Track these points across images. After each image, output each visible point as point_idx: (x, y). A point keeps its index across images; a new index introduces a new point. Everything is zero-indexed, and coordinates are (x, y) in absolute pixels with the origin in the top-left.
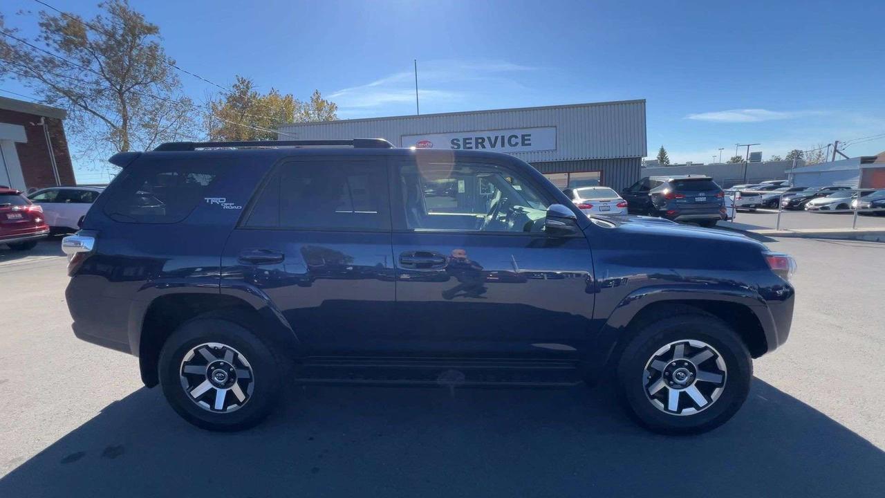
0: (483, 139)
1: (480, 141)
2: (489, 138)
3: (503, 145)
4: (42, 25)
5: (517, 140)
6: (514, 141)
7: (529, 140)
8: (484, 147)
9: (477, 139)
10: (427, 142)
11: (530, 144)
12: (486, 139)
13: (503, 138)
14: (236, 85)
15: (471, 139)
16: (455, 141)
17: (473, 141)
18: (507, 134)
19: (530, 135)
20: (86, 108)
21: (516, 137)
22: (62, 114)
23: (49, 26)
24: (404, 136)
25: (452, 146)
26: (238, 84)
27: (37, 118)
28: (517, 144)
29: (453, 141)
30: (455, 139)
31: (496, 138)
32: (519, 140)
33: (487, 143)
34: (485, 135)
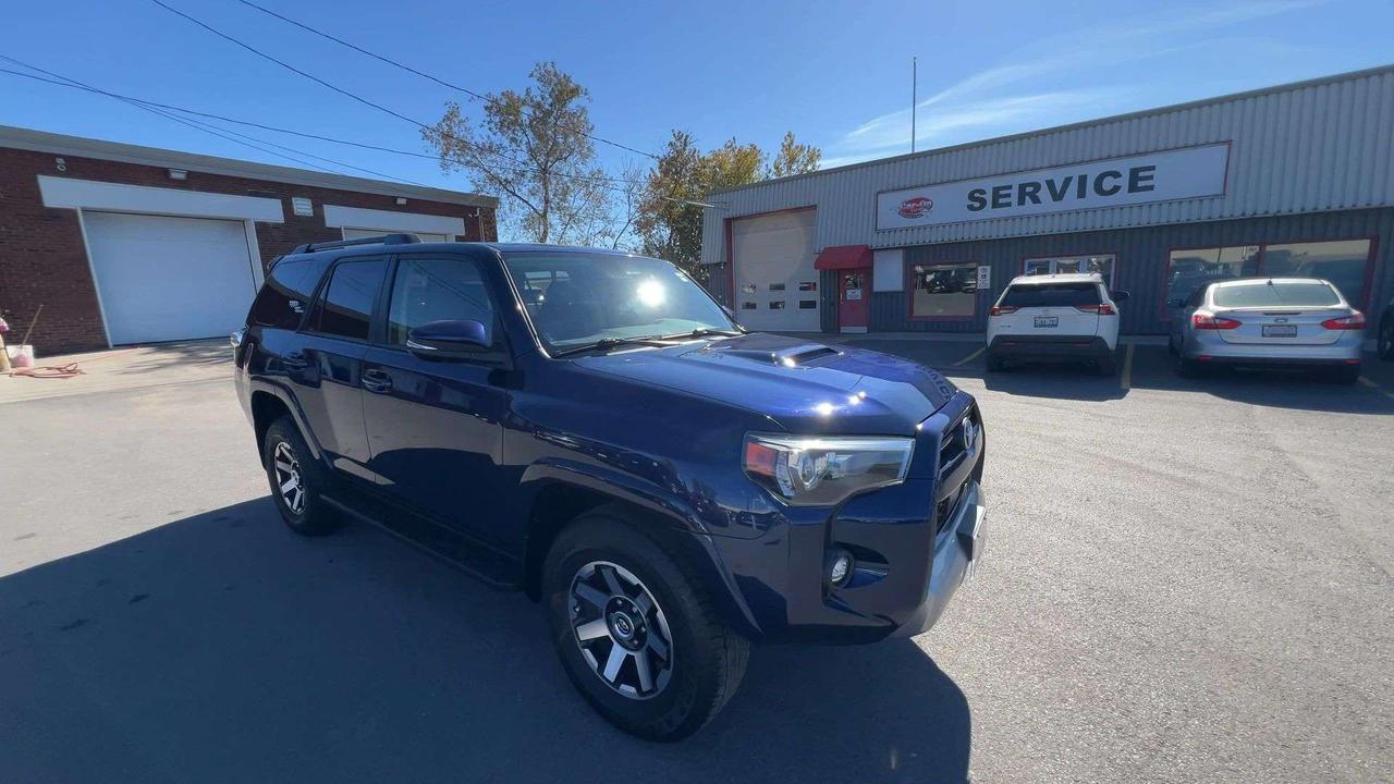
0: (1037, 186)
1: (1029, 189)
2: (1050, 184)
3: (1082, 193)
4: (486, 108)
5: (1117, 182)
6: (1108, 183)
7: (1151, 177)
8: (1036, 200)
9: (1022, 187)
10: (923, 199)
11: (1151, 188)
12: (1044, 186)
13: (1083, 180)
14: (671, 143)
15: (1010, 187)
16: (977, 195)
17: (1015, 192)
18: (1092, 172)
19: (1153, 168)
20: (514, 194)
21: (1116, 175)
22: (496, 201)
23: (494, 107)
24: (882, 192)
25: (971, 203)
26: (673, 140)
27: (473, 209)
28: (1116, 189)
29: (971, 197)
30: (977, 191)
31: (1068, 181)
32: (1124, 182)
33: (1044, 194)
34: (1041, 177)
